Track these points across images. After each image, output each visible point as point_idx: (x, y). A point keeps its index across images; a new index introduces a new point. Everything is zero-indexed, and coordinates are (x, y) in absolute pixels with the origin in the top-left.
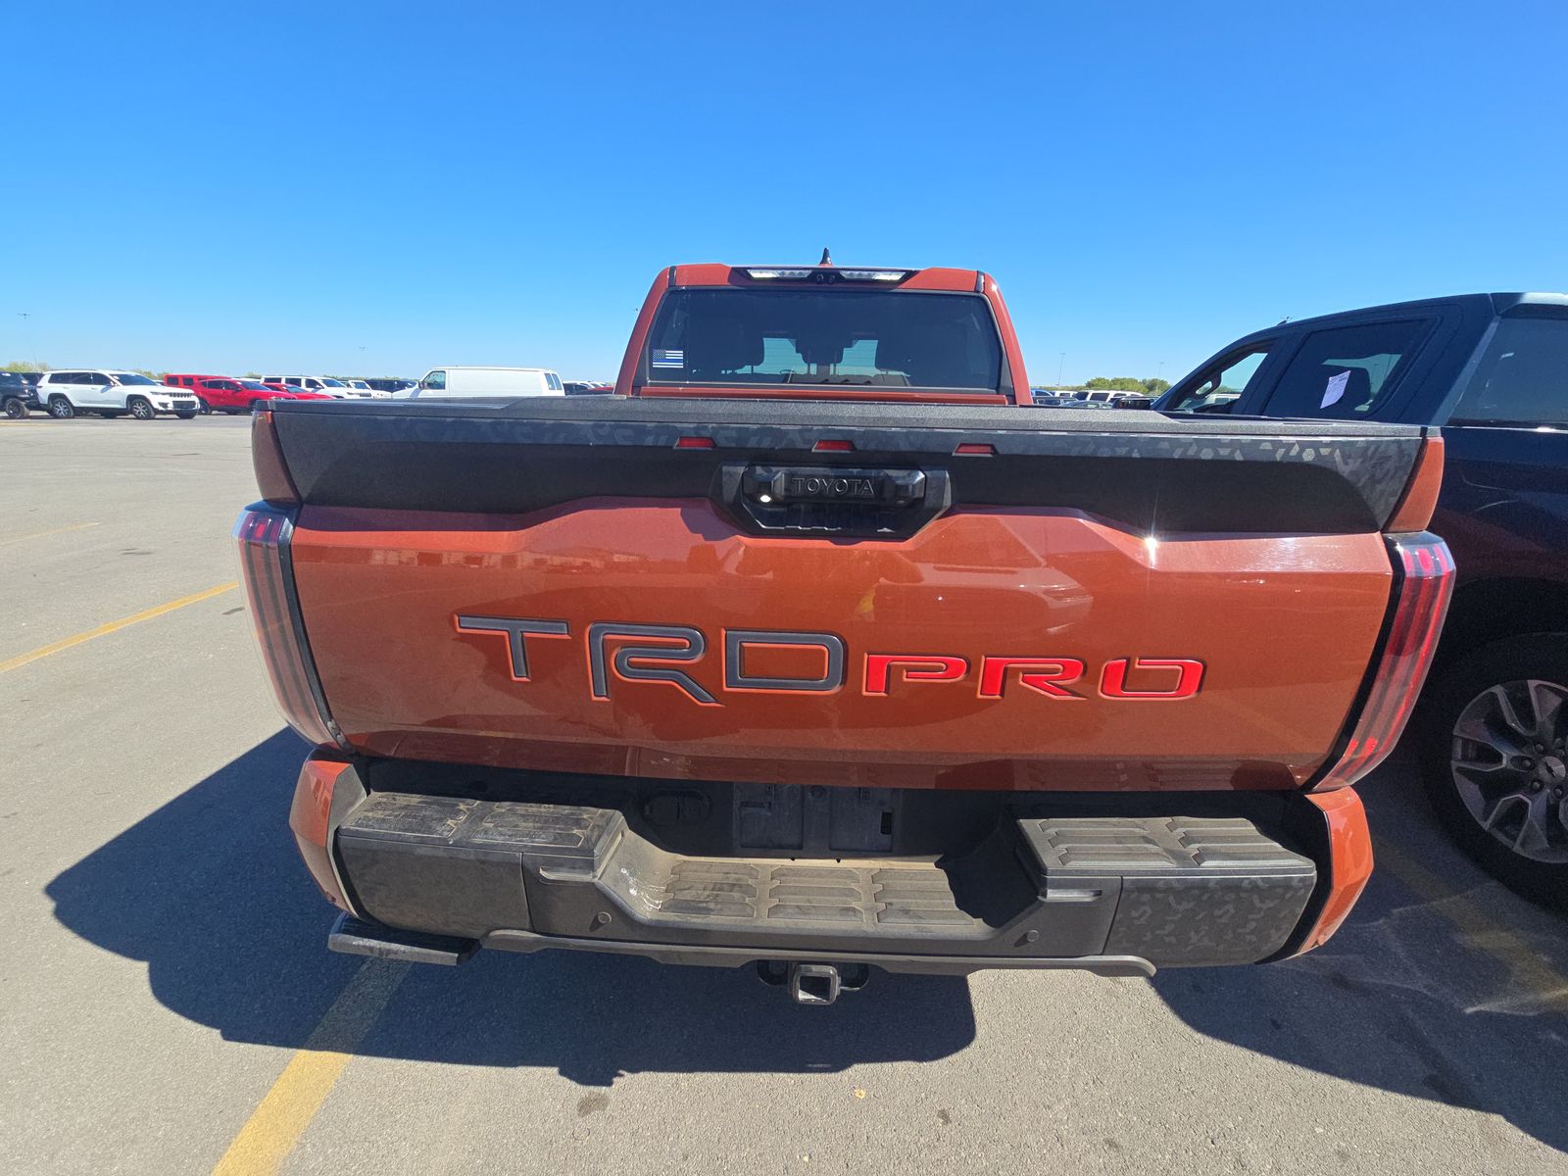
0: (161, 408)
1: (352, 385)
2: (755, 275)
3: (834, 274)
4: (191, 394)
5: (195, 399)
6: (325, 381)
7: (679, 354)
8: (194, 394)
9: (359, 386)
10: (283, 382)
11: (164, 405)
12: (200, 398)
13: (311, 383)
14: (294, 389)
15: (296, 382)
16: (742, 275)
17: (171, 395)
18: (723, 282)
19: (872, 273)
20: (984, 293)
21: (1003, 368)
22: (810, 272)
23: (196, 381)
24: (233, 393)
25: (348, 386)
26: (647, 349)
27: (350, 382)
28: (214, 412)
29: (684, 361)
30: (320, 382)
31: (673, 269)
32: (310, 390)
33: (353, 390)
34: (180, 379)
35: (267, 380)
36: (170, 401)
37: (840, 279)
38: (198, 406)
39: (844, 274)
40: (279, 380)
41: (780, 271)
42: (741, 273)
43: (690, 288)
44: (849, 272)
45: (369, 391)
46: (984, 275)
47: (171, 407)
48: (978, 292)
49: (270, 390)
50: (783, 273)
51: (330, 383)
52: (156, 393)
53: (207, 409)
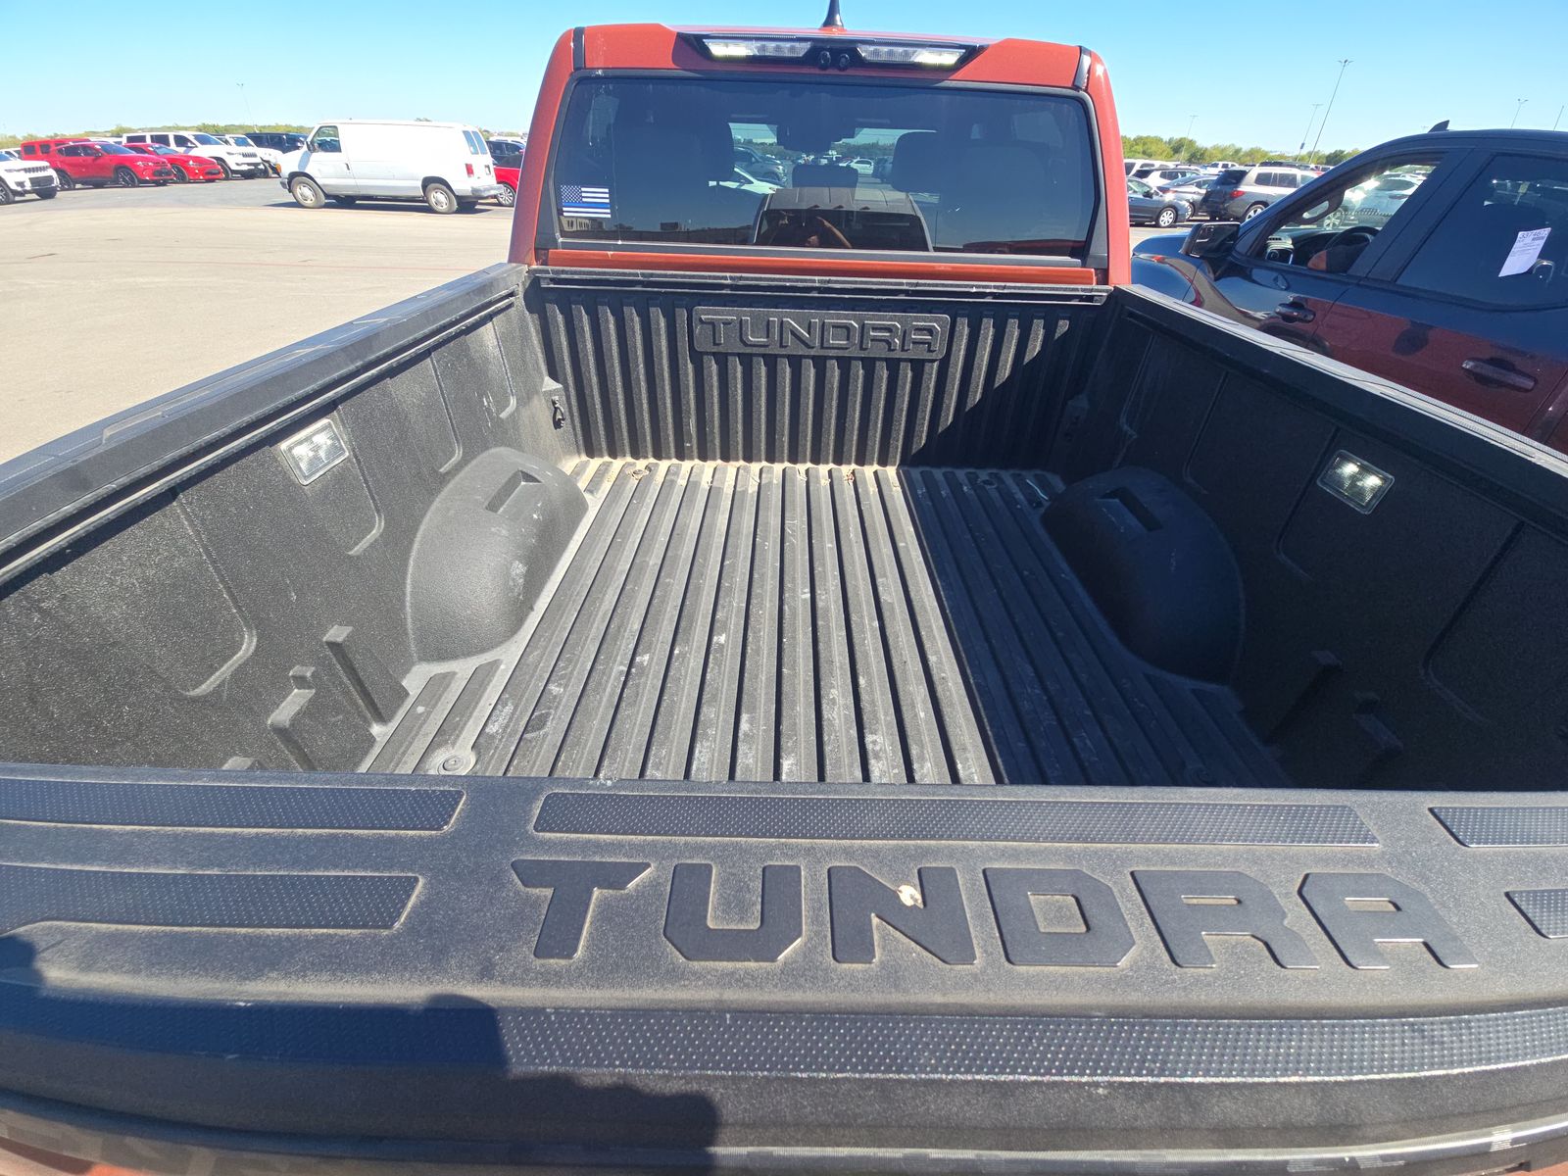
0: (19, 189)
1: (232, 141)
2: (718, 49)
3: (847, 51)
4: (47, 167)
5: (51, 172)
6: (197, 137)
7: (601, 194)
8: (50, 167)
9: (240, 142)
10: (148, 141)
11: (21, 184)
12: (57, 170)
13: (181, 141)
14: (162, 150)
15: (162, 140)
16: (694, 48)
17: (27, 170)
18: (663, 61)
19: (910, 49)
20: (1086, 91)
21: (1097, 226)
22: (807, 46)
23: (53, 148)
24: (94, 160)
25: (226, 142)
26: (551, 183)
27: (227, 137)
28: (78, 186)
29: (611, 206)
30: (192, 138)
31: (578, 33)
32: (181, 150)
33: (234, 148)
34: (36, 146)
35: (130, 139)
36: (25, 177)
37: (858, 61)
38: (56, 182)
39: (864, 52)
40: (142, 139)
41: (759, 44)
42: (692, 45)
43: (610, 73)
44: (872, 48)
45: (253, 149)
46: (1090, 54)
47: (28, 186)
48: (1076, 88)
49: (133, 154)
50: (763, 48)
51: (204, 140)
52: (10, 171)
53: (68, 183)
